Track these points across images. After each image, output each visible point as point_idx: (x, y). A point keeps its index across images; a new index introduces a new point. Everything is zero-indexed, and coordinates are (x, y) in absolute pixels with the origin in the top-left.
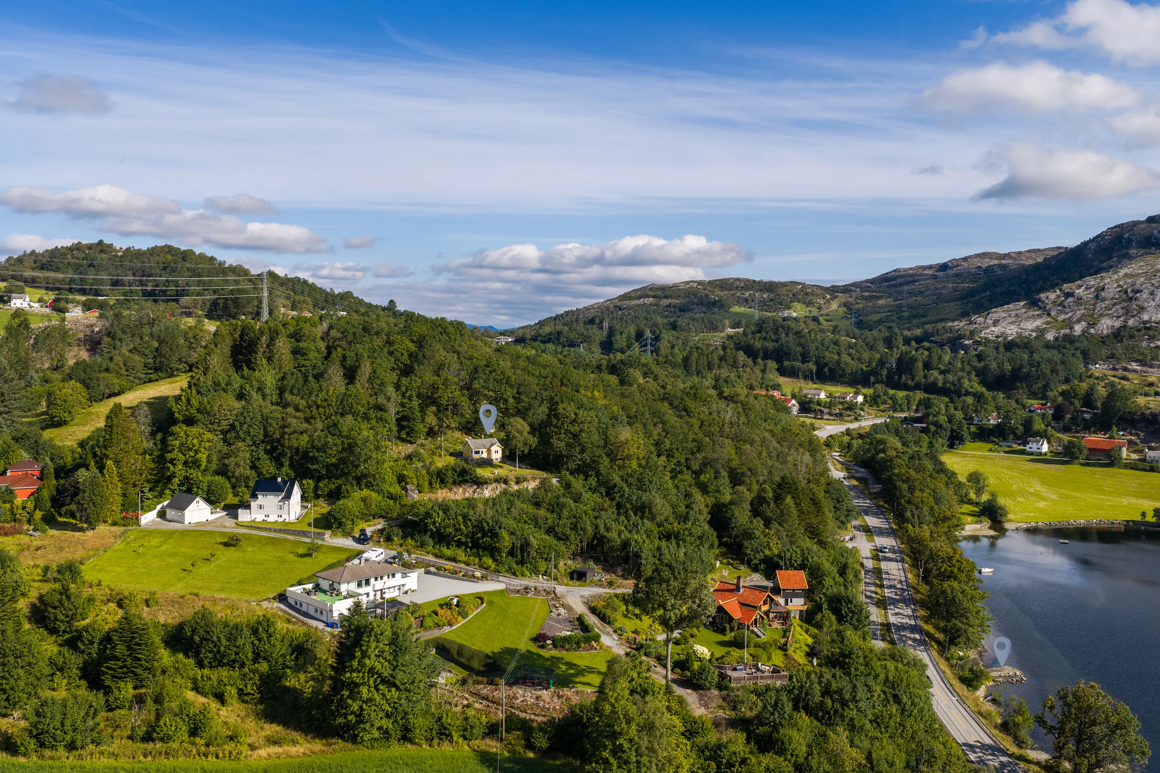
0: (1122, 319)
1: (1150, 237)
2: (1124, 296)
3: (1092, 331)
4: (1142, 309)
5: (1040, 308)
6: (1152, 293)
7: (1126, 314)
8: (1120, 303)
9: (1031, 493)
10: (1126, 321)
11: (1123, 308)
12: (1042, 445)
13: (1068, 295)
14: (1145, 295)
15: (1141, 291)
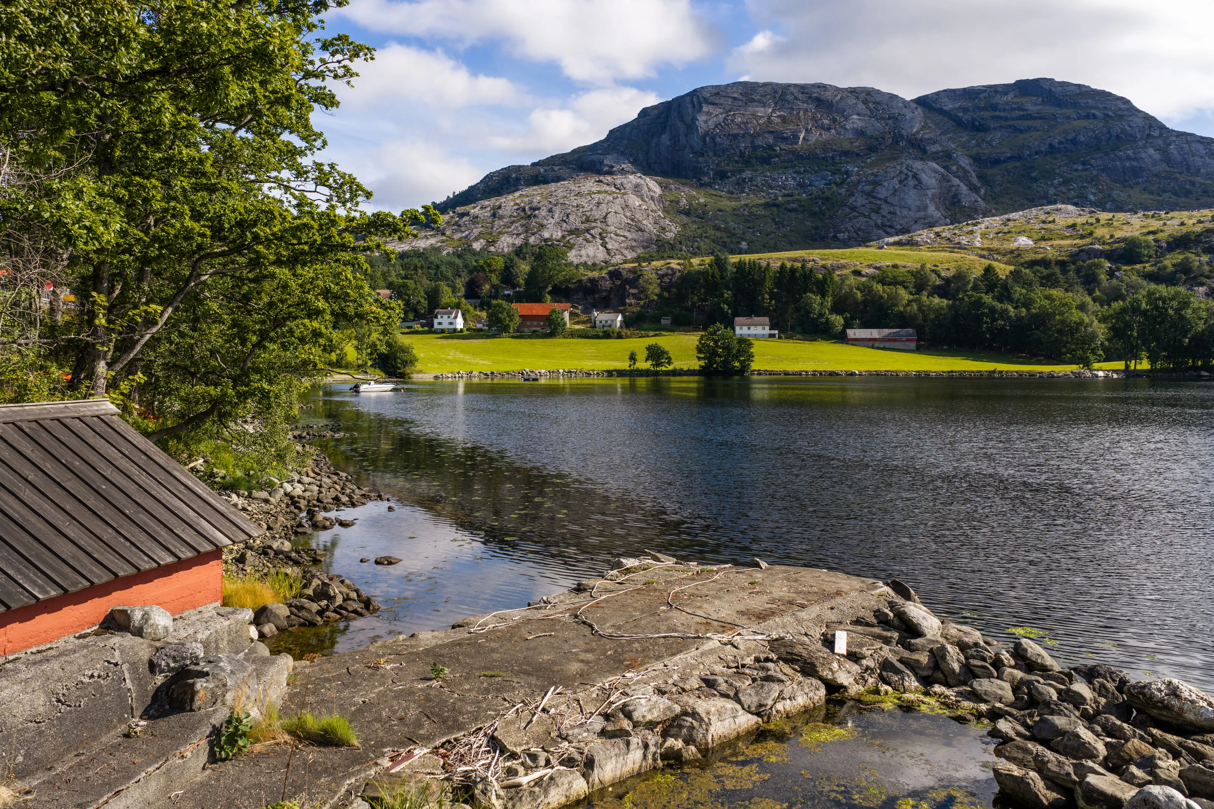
0: (522, 236)
1: (537, 176)
2: (523, 214)
3: (492, 249)
4: (542, 226)
5: (433, 229)
6: (550, 211)
7: (526, 232)
8: (518, 221)
9: (449, 361)
10: (526, 239)
11: (522, 226)
12: (456, 317)
13: (462, 215)
14: (543, 212)
15: (539, 209)
